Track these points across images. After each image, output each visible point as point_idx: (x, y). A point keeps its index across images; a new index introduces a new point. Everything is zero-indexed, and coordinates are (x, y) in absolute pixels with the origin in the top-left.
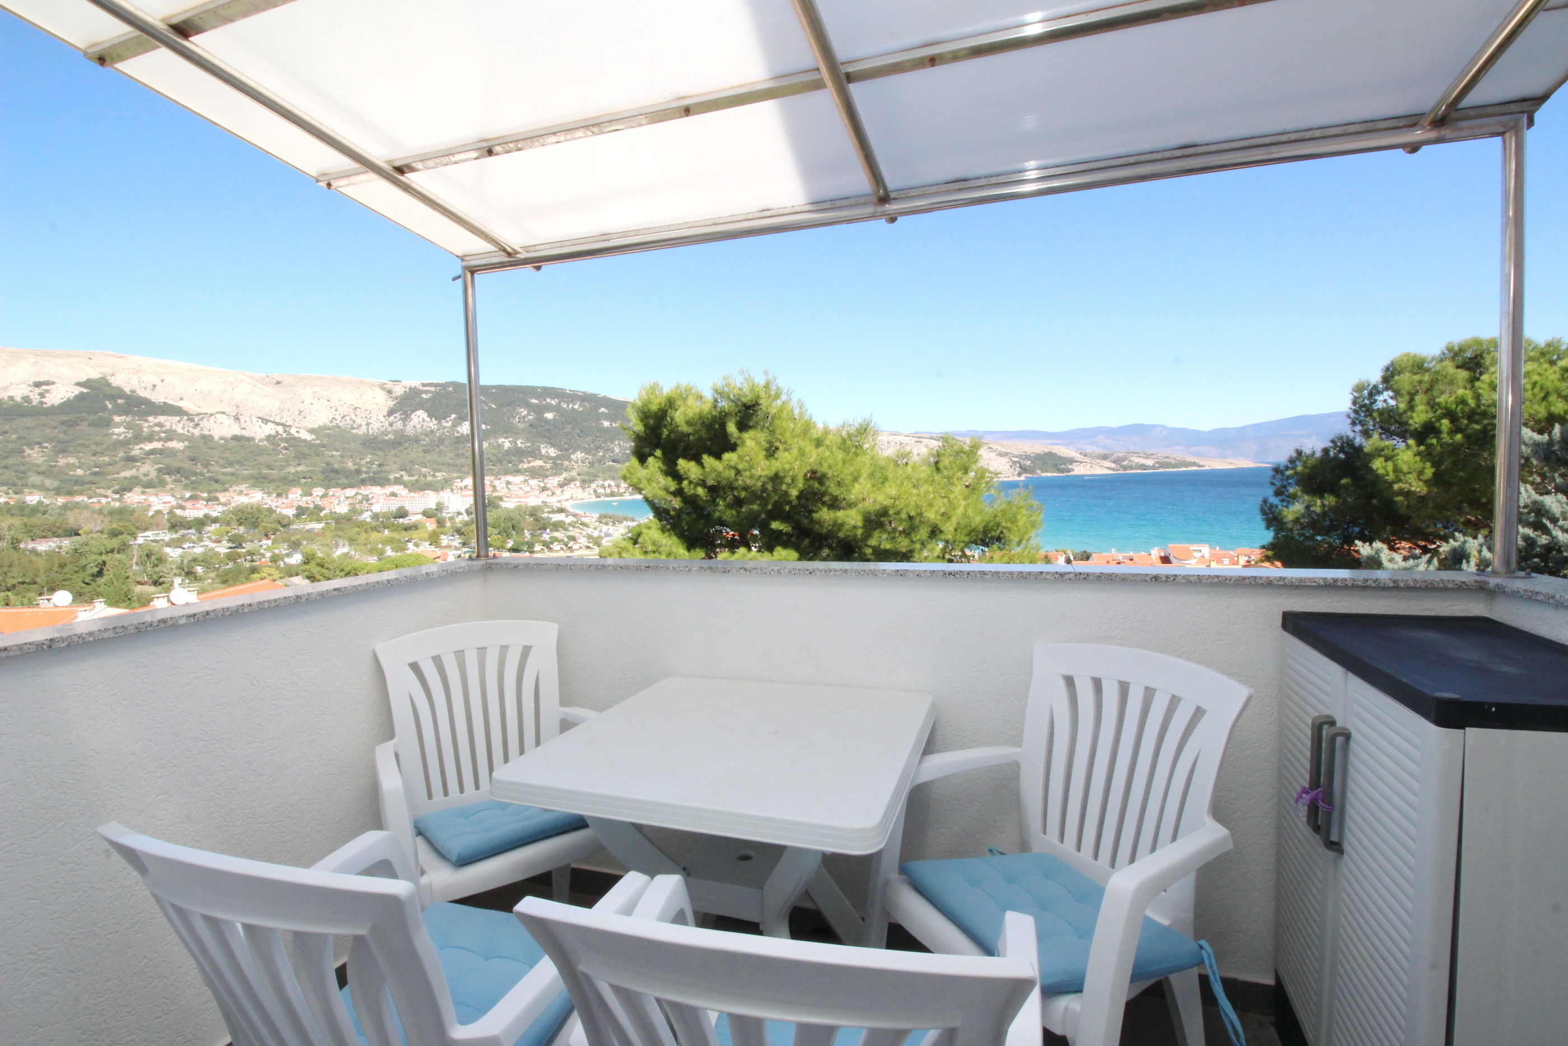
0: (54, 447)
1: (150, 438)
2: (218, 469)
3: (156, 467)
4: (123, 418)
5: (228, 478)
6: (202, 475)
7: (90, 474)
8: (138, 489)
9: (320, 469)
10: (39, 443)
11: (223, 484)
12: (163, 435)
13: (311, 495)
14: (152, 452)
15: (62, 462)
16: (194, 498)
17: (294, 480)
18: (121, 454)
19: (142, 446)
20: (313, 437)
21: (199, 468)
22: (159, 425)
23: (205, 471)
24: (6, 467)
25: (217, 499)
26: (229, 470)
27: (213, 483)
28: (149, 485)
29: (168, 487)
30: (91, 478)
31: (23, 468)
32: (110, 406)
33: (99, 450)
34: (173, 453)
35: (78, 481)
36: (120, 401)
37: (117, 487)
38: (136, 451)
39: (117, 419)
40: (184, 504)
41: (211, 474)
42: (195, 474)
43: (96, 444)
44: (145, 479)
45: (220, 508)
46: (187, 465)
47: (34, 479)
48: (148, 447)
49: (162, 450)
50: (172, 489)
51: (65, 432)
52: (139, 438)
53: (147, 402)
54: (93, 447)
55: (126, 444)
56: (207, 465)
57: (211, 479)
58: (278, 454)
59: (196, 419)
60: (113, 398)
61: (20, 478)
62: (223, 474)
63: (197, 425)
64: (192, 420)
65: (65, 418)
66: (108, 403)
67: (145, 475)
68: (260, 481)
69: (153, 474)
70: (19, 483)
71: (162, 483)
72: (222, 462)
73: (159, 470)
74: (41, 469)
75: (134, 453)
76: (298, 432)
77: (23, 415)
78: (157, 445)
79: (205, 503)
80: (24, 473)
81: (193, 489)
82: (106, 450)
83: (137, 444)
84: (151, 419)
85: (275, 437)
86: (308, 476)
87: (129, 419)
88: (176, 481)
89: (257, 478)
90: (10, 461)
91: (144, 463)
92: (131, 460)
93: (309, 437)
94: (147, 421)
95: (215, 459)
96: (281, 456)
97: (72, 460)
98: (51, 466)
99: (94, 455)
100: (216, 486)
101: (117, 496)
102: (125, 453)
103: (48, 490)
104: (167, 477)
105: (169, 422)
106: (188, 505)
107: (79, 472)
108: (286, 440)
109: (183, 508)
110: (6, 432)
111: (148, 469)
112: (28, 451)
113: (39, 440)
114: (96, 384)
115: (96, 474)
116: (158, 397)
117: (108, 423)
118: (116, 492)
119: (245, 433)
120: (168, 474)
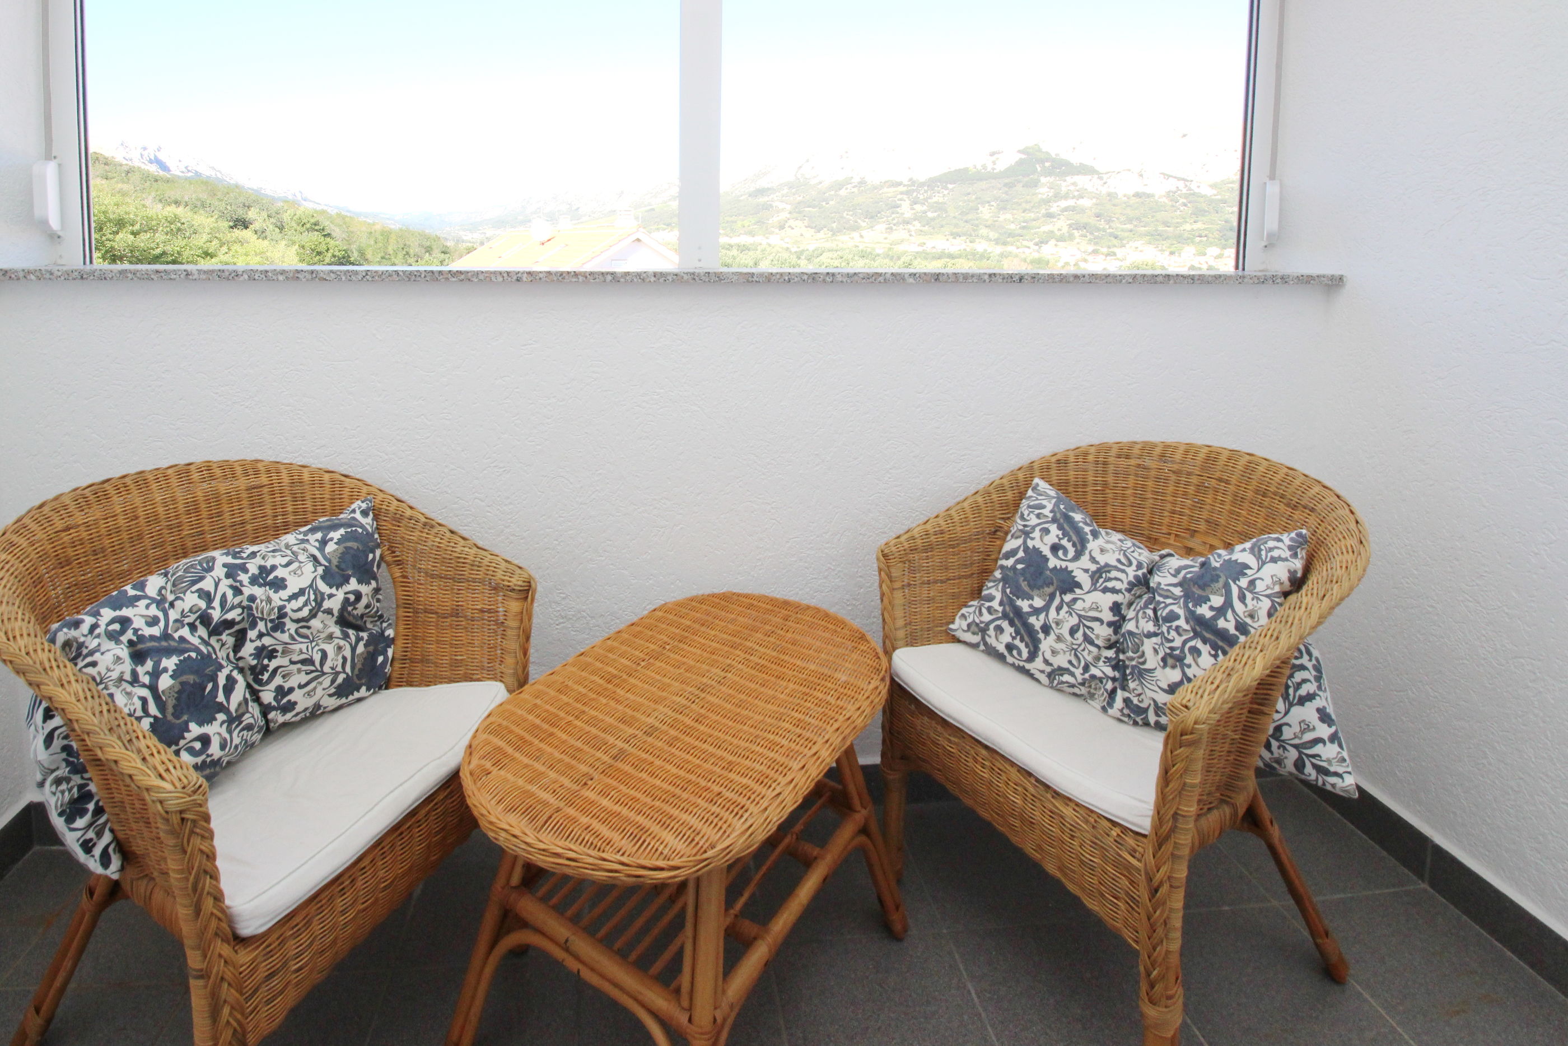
0: (998, 205)
1: (1066, 197)
2: (1118, 225)
3: (1069, 222)
4: (1048, 178)
5: (1126, 234)
6: (1104, 230)
7: (1020, 228)
8: (1053, 242)
9: (1218, 227)
10: (989, 202)
11: (1121, 239)
12: (1076, 193)
13: (1205, 254)
14: (1066, 209)
15: (1002, 218)
16: (1095, 252)
17: (1189, 238)
18: (1043, 211)
19: (1059, 203)
20: (1215, 192)
21: (1102, 224)
22: (1074, 184)
23: (1107, 227)
24: (966, 222)
25: (1114, 254)
26: (1129, 226)
27: (1112, 238)
28: (1061, 239)
29: (1076, 241)
30: (1020, 231)
31: (977, 222)
32: (1039, 169)
33: (1028, 207)
34: (1082, 211)
35: (1011, 235)
36: (1047, 164)
37: (1037, 240)
38: (1054, 209)
39: (1043, 180)
40: (1087, 257)
41: (1111, 230)
42: (1098, 230)
43: (1027, 202)
44: (1058, 233)
45: (1118, 263)
46: (1093, 221)
47: (984, 231)
48: (1064, 204)
49: (1074, 207)
50: (1078, 243)
51: (1006, 193)
52: (1058, 197)
53: (1067, 164)
54: (1024, 205)
55: (1047, 202)
56: (1109, 221)
57: (1111, 235)
58: (1175, 211)
59: (1105, 177)
60: (1042, 161)
61: (974, 230)
62: (1122, 230)
63: (1105, 183)
64: (1101, 178)
65: (1007, 181)
66: (1037, 166)
67: (1059, 230)
68: (1156, 237)
69: (1065, 229)
70: (973, 234)
71: (1071, 237)
72: (1123, 218)
73: (1070, 226)
74: (989, 223)
75: (1052, 210)
76: (1199, 187)
77: (981, 180)
78: (1071, 203)
79: (1104, 257)
80: (977, 226)
81: (1096, 244)
82: (1032, 207)
83: (1055, 202)
84: (1068, 178)
85: (1175, 193)
86: (1203, 234)
87: (1051, 179)
88: (1082, 236)
89: (1152, 235)
90: (970, 217)
91: (1059, 219)
92: (1050, 216)
93: (1209, 192)
94: (1065, 181)
95: (1116, 216)
96: (1178, 213)
97: (1009, 216)
98: (995, 221)
99: (1024, 212)
100: (1115, 242)
101: (1037, 247)
102: (1046, 209)
103: (991, 240)
104: (1075, 232)
105: (1082, 180)
106: (1090, 258)
107: (1012, 226)
108: (1186, 196)
109: (1085, 261)
110: (969, 194)
111: (1061, 225)
112: (981, 209)
113: (989, 199)
114: (1031, 150)
115: (1024, 228)
116: (1075, 160)
117: (1035, 184)
118: (1036, 244)
119: (1148, 190)
120: (1077, 229)
